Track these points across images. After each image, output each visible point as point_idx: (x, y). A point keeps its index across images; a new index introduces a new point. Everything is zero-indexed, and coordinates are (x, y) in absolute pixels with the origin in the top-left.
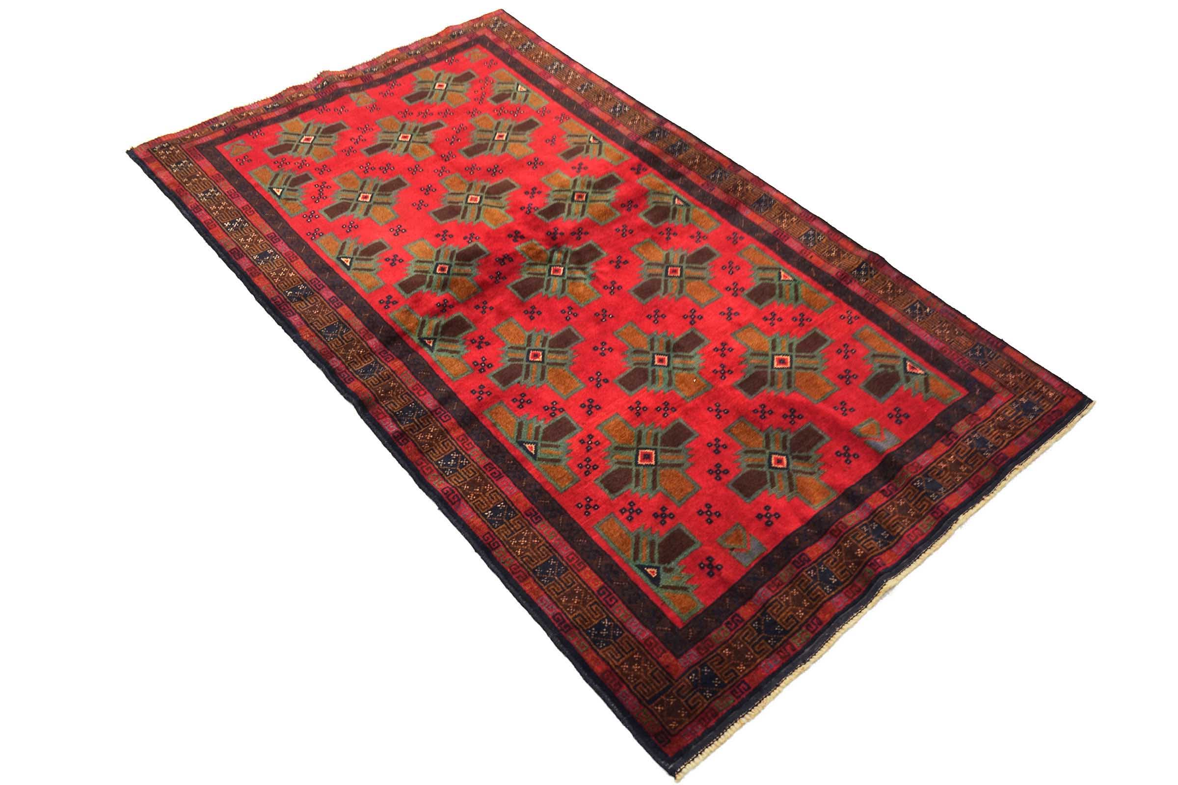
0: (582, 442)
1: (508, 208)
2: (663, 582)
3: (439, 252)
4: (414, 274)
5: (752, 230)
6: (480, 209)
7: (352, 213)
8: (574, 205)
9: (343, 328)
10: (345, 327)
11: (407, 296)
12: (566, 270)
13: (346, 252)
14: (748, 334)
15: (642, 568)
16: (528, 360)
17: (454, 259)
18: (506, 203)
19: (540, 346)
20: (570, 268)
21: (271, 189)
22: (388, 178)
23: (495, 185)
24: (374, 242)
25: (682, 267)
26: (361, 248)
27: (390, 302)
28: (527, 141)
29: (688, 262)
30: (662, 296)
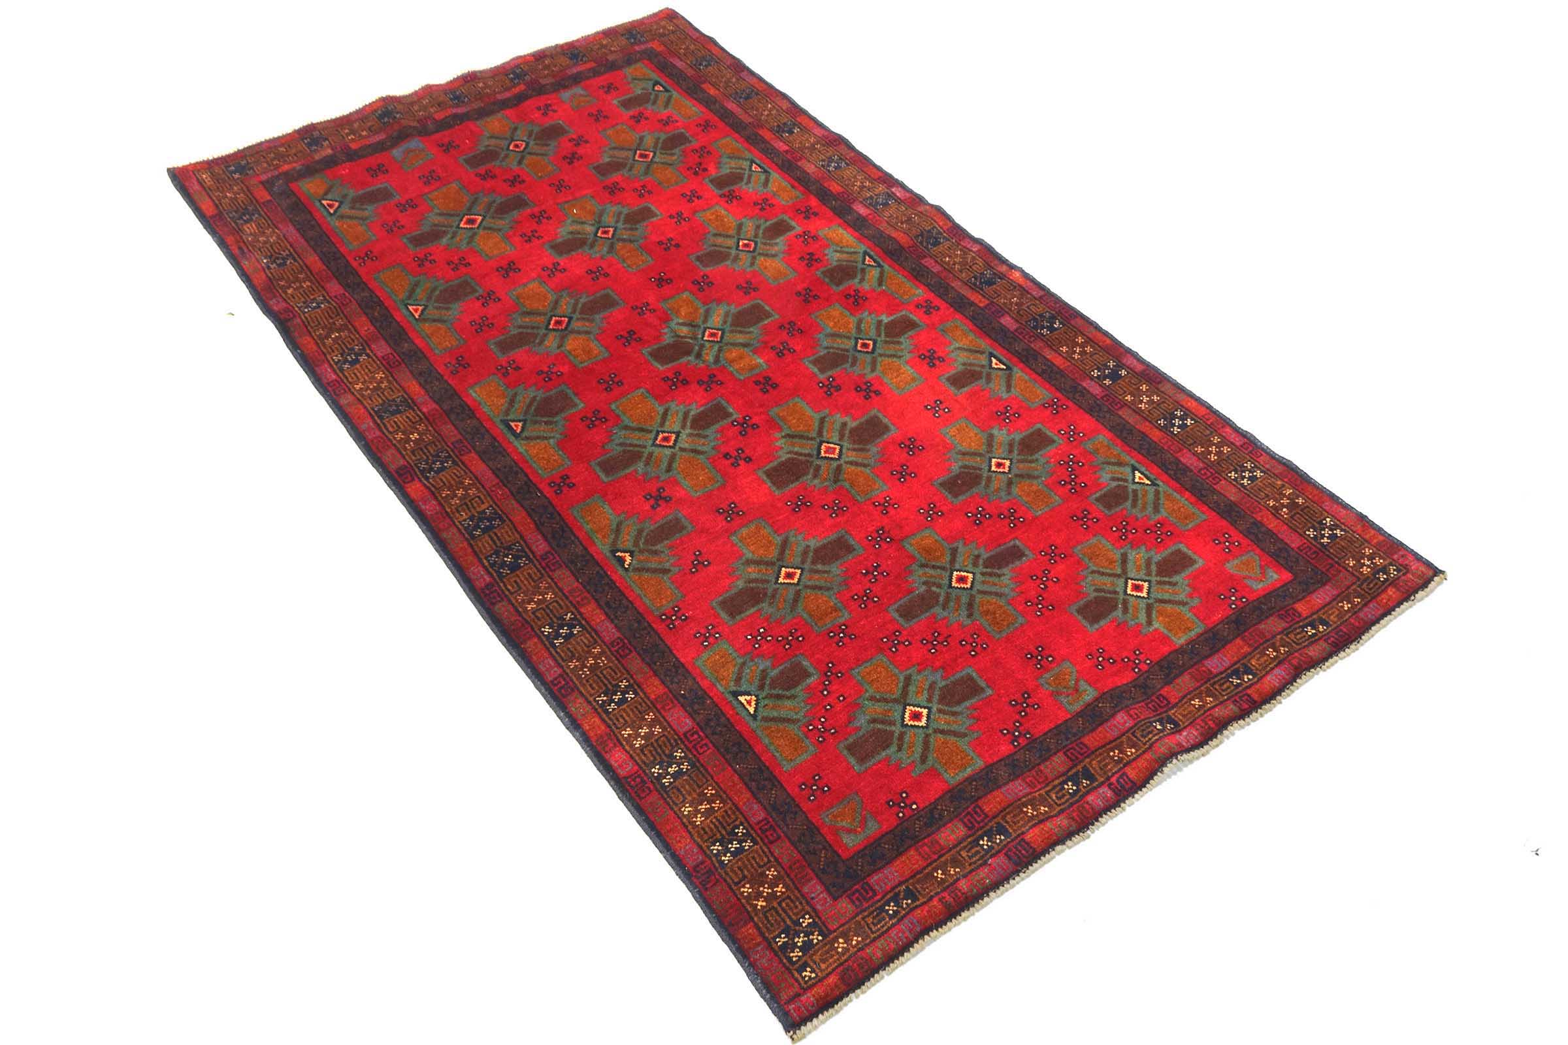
0: (705, 170)
1: (777, 435)
2: (651, 83)
3: (872, 369)
4: (902, 339)
5: (426, 377)
7: (1011, 437)
8: (676, 428)
10: (975, 284)
11: (906, 312)
12: (700, 336)
13: (1003, 376)
14: (496, 252)
15: (667, 90)
16: (756, 244)
17: (850, 359)
18: (779, 443)
19: (742, 255)
20: (695, 338)
21: (1153, 484)
22: (972, 497)
23: (797, 479)
24: (965, 389)
25: (547, 328)
26: (982, 382)
27: (927, 308)
28: (743, 564)
29: (535, 336)
30: (584, 296)
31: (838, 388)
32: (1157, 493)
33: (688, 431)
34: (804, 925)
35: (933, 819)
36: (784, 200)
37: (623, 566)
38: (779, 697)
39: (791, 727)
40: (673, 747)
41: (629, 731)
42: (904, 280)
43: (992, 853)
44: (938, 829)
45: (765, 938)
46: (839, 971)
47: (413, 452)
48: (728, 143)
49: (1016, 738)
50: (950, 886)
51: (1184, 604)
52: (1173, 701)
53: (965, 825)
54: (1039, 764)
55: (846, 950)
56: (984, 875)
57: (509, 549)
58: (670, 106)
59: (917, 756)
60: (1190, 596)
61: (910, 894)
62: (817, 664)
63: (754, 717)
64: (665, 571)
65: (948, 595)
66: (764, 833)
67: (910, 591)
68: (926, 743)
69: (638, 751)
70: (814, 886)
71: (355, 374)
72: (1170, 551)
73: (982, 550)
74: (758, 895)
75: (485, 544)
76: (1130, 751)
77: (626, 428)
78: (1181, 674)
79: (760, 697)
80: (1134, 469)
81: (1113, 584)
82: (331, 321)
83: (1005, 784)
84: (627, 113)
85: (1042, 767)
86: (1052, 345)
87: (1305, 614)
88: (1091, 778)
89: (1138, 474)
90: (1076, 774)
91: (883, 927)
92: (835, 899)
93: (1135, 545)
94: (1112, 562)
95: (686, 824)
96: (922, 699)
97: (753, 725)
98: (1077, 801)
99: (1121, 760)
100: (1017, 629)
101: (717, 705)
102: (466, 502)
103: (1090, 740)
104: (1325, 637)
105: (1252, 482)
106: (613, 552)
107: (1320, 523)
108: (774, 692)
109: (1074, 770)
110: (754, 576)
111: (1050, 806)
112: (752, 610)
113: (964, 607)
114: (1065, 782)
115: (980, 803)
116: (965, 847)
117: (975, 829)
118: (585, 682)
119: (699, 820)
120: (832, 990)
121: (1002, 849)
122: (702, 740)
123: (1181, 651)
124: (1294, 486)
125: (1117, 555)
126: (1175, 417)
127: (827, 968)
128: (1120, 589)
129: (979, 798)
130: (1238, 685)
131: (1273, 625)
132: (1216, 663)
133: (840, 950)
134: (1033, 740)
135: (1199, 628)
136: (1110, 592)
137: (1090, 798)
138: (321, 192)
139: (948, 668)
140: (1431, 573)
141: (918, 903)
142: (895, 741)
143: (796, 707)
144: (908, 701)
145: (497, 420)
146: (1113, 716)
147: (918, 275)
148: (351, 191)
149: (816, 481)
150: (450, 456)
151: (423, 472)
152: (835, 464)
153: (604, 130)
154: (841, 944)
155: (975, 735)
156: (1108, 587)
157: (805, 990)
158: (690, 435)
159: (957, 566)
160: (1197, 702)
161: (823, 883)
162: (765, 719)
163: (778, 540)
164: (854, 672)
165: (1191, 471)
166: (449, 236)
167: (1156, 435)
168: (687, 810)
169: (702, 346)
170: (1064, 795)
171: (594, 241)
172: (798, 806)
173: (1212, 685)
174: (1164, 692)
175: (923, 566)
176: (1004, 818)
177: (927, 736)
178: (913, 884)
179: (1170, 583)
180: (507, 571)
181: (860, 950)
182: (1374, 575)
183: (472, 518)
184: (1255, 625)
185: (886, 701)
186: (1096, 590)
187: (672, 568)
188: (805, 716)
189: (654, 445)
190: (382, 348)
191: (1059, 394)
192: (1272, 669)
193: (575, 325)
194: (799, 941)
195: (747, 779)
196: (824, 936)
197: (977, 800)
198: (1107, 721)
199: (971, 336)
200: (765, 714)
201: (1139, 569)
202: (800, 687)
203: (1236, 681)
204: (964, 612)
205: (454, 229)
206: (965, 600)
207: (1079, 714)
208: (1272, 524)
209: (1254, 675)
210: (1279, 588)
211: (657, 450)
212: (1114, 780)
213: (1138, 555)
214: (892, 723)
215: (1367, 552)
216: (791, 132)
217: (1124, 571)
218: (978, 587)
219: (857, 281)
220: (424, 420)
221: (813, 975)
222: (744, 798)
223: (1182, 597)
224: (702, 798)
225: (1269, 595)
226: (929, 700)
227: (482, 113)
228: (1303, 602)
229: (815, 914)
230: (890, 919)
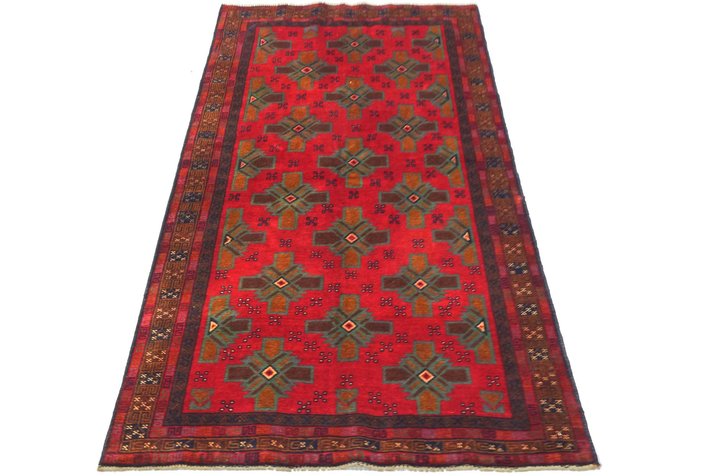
0: (422, 86)
1: (337, 220)
2: (436, 37)
3: (406, 211)
4: (433, 203)
5: (231, 128)
6: (355, 228)
7: (439, 274)
8: (300, 196)
9: (494, 193)
11: (447, 192)
12: (348, 160)
13: (464, 244)
14: (304, 87)
15: (439, 43)
16: (412, 130)
17: (401, 201)
18: (335, 224)
19: (401, 132)
20: (345, 160)
21: (485, 333)
22: (393, 292)
23: (326, 243)
24: (440, 241)
25: (292, 129)
26: (451, 241)
27: (459, 194)
28: (268, 267)
29: (285, 129)
30: (319, 121)
31: (383, 212)
32: (482, 338)
33: (303, 199)
34: (143, 428)
35: (232, 420)
36: (444, 115)
37: (225, 242)
38: (226, 331)
39: (218, 345)
40: (169, 326)
41: (160, 310)
42: (462, 176)
43: (242, 450)
44: (230, 426)
45: (124, 423)
46: (137, 454)
47: (196, 156)
48: (444, 78)
49: (301, 409)
50: (209, 451)
51: (440, 396)
52: (389, 437)
53: (243, 431)
54: (299, 426)
55: (147, 448)
56: (228, 457)
57: (192, 213)
58: (434, 51)
59: (253, 389)
60: (448, 395)
61: (192, 444)
62: (254, 327)
63: (209, 333)
64: (237, 254)
65: (337, 329)
66: (165, 382)
67: (322, 318)
68: (262, 386)
69: (155, 320)
70: (161, 415)
71: (208, 115)
72: (459, 368)
73: (371, 318)
74: (138, 404)
75: (184, 207)
76: (343, 446)
77: (280, 186)
78: (405, 427)
79: (219, 327)
80: (483, 320)
81: (416, 368)
82: (220, 90)
83: (276, 425)
84: (413, 46)
85: (300, 428)
86: (503, 241)
87: (498, 438)
88: (315, 447)
89: (482, 324)
90: (310, 441)
91: (169, 449)
92: (163, 426)
93: (446, 356)
94: (426, 357)
95: (143, 359)
96: (279, 367)
97: (206, 336)
98: (299, 453)
99: (335, 447)
100: (350, 362)
101: (200, 320)
102: (196, 186)
103: (331, 431)
104: (497, 455)
105: (538, 360)
106: (227, 235)
107: (554, 400)
108: (227, 328)
109: (312, 439)
110: (268, 275)
111: (285, 447)
112: (253, 289)
113: (338, 339)
114: (302, 441)
115: (257, 426)
116: (233, 440)
117: (245, 436)
118: (165, 281)
119: (149, 360)
120: (127, 460)
121: (247, 451)
122: (182, 330)
123: (416, 417)
124: (559, 374)
125: (432, 355)
126: (529, 306)
127: (134, 450)
128: (417, 372)
129: (260, 424)
130: (428, 450)
131: (475, 433)
132: (427, 433)
133: (145, 447)
134: (308, 414)
135: (437, 412)
136: (411, 370)
137: (306, 455)
138: (265, 35)
139: (304, 361)
140: (591, 460)
141: (191, 449)
142: (251, 378)
143: (228, 339)
144: (273, 365)
145: (238, 159)
146: (351, 426)
147: (470, 177)
148: (276, 39)
149: (333, 249)
150: (208, 165)
151: (193, 166)
152: (348, 245)
153: (396, 51)
154: (147, 445)
155: (286, 397)
156: (412, 368)
157: (119, 453)
158: (302, 202)
159: (354, 319)
160: (398, 445)
161: (165, 417)
162: (213, 337)
163: (292, 265)
164: (265, 339)
165: (511, 337)
166: (294, 73)
167: (511, 310)
168: (149, 354)
169: (345, 165)
170: (296, 446)
171: (346, 99)
172: (188, 379)
173: (414, 442)
174: (388, 431)
175: (339, 310)
176: (260, 438)
177: (265, 384)
178: (197, 441)
179: (444, 383)
180: (182, 221)
181: (152, 452)
182: (556, 442)
183: (191, 193)
184: (465, 427)
185: (264, 358)
186: (405, 366)
187: (241, 254)
188: (228, 345)
189: (284, 199)
190: (226, 109)
191: (482, 266)
192: (452, 453)
193: (304, 133)
194: (135, 433)
195: (181, 356)
196: (145, 437)
197: (257, 424)
198: (347, 426)
199: (468, 217)
200: (214, 335)
201: (436, 368)
202: (237, 332)
203: (429, 447)
204: (336, 340)
205: (298, 71)
206: (341, 336)
207: (339, 416)
208: (526, 386)
209: (441, 450)
210: (498, 418)
211: (283, 201)
212: (325, 454)
213: (442, 361)
214: (257, 370)
215: (566, 429)
216: (478, 84)
217: (428, 365)
218: (353, 333)
219: (439, 166)
220: (212, 146)
221: (126, 449)
222: (172, 363)
223: (443, 393)
224: (159, 353)
225: (489, 418)
226: (282, 370)
227: (354, 24)
228: (504, 432)
229: (151, 426)
230: (175, 448)
